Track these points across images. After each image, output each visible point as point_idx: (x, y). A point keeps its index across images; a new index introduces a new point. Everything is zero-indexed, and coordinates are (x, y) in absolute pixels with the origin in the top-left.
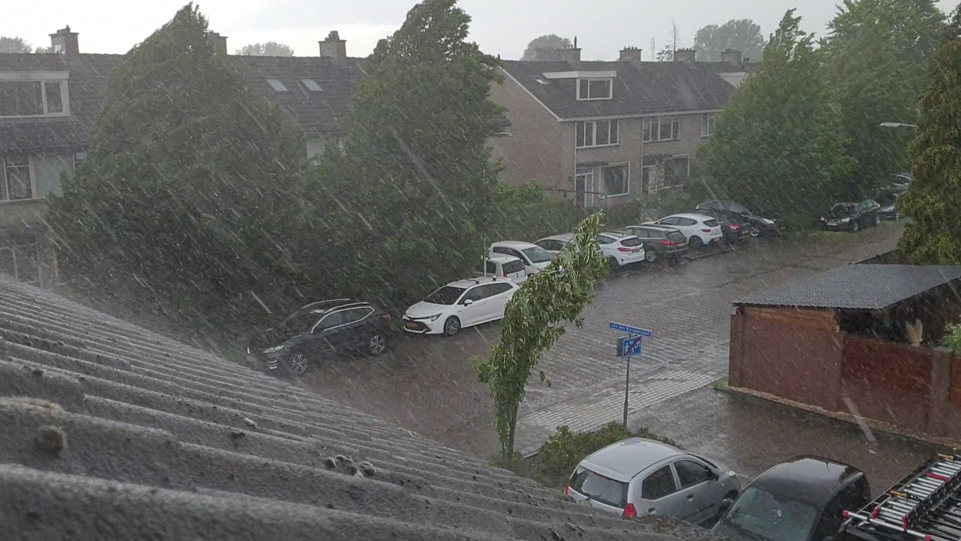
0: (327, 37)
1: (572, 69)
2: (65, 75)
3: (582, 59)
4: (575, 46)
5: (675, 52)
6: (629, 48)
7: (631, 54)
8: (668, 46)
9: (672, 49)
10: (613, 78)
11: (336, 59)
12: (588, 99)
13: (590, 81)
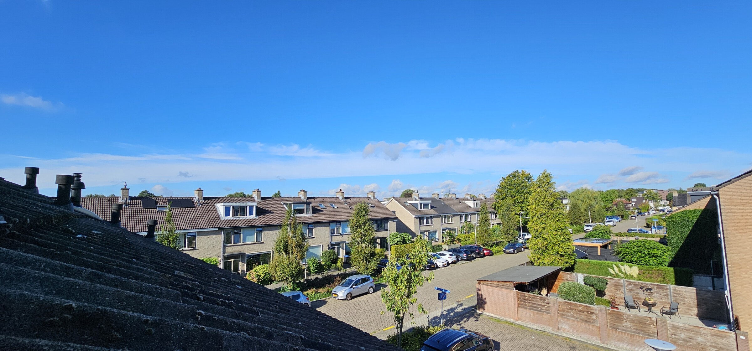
0: (339, 191)
1: (417, 200)
4: (418, 193)
5: (450, 194)
10: (430, 202)
11: (341, 198)
12: (423, 209)
13: (423, 204)
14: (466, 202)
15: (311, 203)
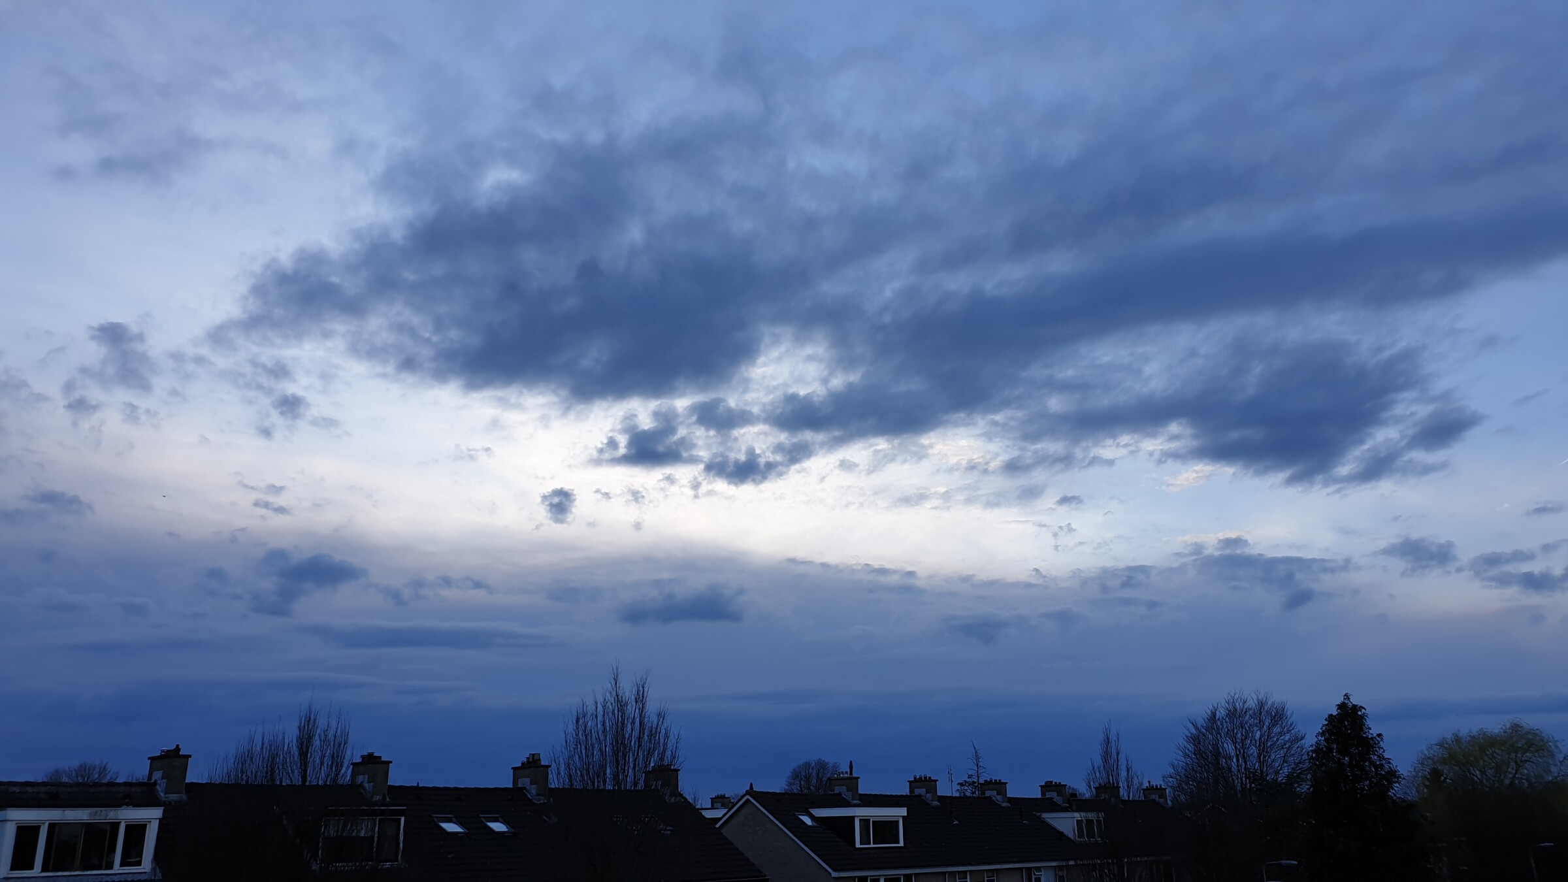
0: (525, 760)
1: (847, 804)
2: (156, 813)
4: (851, 774)
5: (981, 784)
6: (921, 778)
7: (923, 786)
8: (970, 776)
9: (975, 780)
10: (903, 817)
11: (533, 790)
12: (872, 846)
13: (873, 821)
14: (1044, 815)
15: (402, 813)
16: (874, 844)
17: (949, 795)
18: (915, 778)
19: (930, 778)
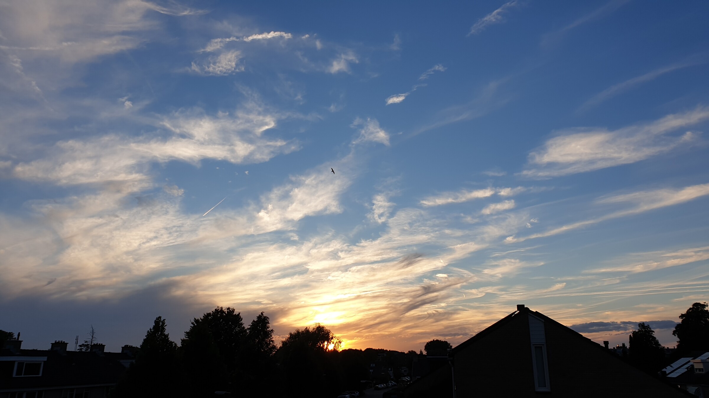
3: (23, 347)
5: (91, 345)
6: (59, 342)
7: (59, 346)
8: (86, 342)
9: (88, 343)
10: (44, 362)
13: (26, 364)
14: (121, 361)
16: (24, 375)
17: (73, 350)
18: (55, 342)
19: (64, 342)
